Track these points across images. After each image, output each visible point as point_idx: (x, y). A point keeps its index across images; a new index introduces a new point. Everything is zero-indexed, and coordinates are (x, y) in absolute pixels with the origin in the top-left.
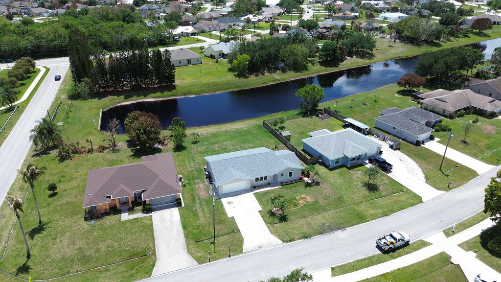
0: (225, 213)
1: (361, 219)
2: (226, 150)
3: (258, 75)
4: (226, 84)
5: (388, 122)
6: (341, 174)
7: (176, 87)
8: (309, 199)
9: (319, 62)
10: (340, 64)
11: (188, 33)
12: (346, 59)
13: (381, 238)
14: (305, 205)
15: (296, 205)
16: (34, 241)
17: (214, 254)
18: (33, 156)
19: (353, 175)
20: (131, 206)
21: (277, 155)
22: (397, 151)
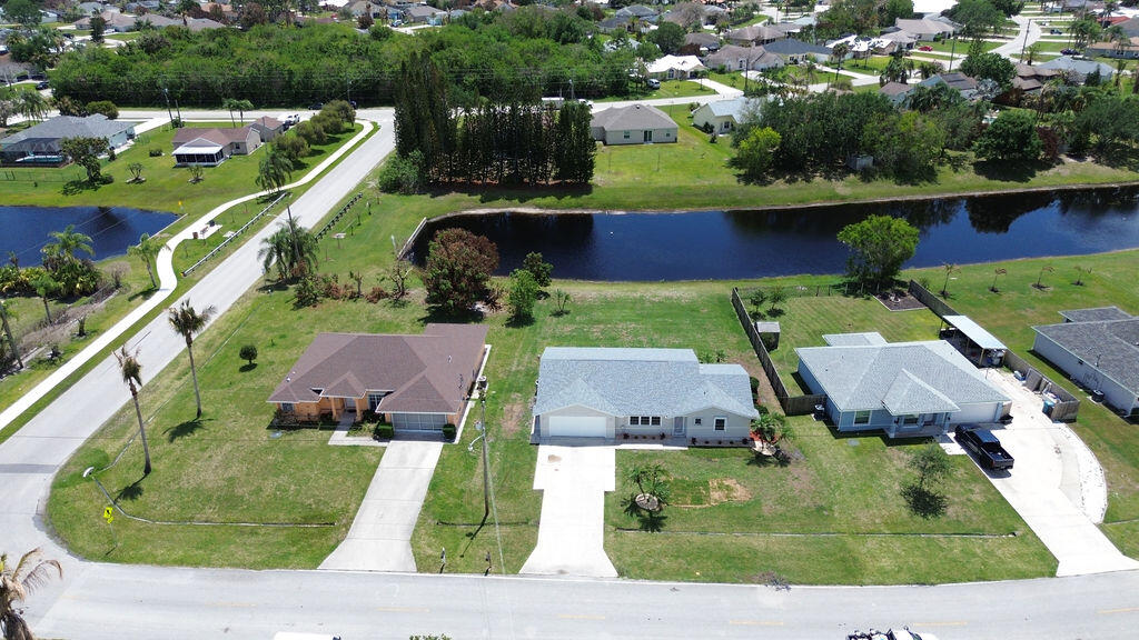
0: (530, 479)
1: (849, 572)
2: (613, 342)
3: (794, 181)
4: (707, 194)
5: (1069, 342)
6: (858, 451)
7: (594, 189)
8: (740, 493)
9: (976, 165)
10: (1038, 173)
11: (683, 72)
12: (1061, 162)
13: (859, 634)
14: (721, 506)
15: (698, 500)
16: (172, 446)
17: (458, 558)
18: (260, 289)
19: (891, 460)
20: (359, 418)
21: (701, 372)
22: (1063, 425)
